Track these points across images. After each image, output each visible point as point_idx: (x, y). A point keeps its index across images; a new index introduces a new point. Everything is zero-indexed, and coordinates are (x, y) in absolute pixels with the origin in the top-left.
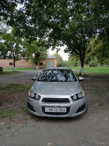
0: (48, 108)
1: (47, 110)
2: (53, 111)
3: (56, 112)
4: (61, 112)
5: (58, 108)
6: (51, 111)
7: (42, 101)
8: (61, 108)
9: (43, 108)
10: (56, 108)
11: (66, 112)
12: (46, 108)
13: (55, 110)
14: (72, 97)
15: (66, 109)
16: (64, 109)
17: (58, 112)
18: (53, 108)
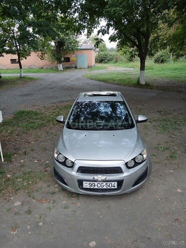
0: (88, 183)
1: (86, 185)
2: (96, 187)
3: (100, 188)
4: (109, 188)
5: (105, 183)
6: (92, 187)
7: (78, 172)
8: (109, 183)
9: (80, 182)
10: (100, 183)
11: (116, 187)
12: (84, 182)
13: (99, 185)
14: (126, 164)
15: (116, 183)
16: (113, 183)
17: (105, 187)
18: (96, 183)
